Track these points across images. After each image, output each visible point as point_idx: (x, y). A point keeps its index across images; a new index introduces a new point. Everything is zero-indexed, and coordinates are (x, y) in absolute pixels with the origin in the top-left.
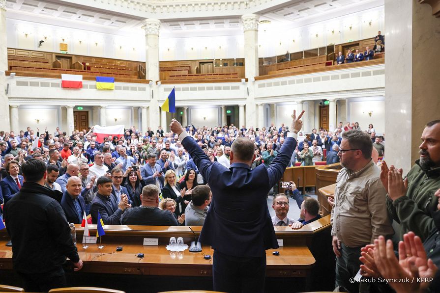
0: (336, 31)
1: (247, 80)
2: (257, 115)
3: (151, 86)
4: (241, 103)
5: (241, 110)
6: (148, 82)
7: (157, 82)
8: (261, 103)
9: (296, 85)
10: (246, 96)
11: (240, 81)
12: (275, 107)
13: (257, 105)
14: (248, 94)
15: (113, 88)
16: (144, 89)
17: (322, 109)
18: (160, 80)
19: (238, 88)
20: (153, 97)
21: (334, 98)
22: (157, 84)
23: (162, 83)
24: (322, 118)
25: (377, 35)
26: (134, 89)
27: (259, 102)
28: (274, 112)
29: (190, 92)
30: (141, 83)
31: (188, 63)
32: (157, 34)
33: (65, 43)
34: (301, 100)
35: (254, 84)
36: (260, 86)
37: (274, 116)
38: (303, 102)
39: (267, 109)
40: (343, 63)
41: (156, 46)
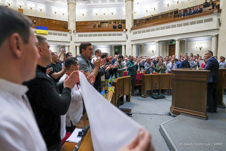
0: (180, 1)
1: (126, 30)
2: (132, 51)
3: (70, 33)
4: (123, 44)
5: (123, 48)
6: (68, 31)
7: (74, 31)
8: (135, 43)
9: (155, 32)
10: (126, 40)
11: (123, 31)
12: (143, 46)
13: (132, 45)
14: (127, 39)
15: (47, 33)
16: (66, 35)
17: (171, 47)
18: (76, 30)
19: (121, 35)
20: (71, 40)
21: (178, 38)
22: (74, 32)
23: (77, 32)
24: (170, 52)
25: (205, 2)
26: (60, 35)
27: (134, 43)
28: (142, 49)
29: (93, 37)
30: (64, 31)
31: (94, 23)
32: (75, 3)
33: (21, 8)
34: (158, 41)
35: (130, 32)
36: (134, 33)
37: (142, 51)
38: (159, 42)
39: (138, 48)
40: (184, 16)
41: (74, 10)
